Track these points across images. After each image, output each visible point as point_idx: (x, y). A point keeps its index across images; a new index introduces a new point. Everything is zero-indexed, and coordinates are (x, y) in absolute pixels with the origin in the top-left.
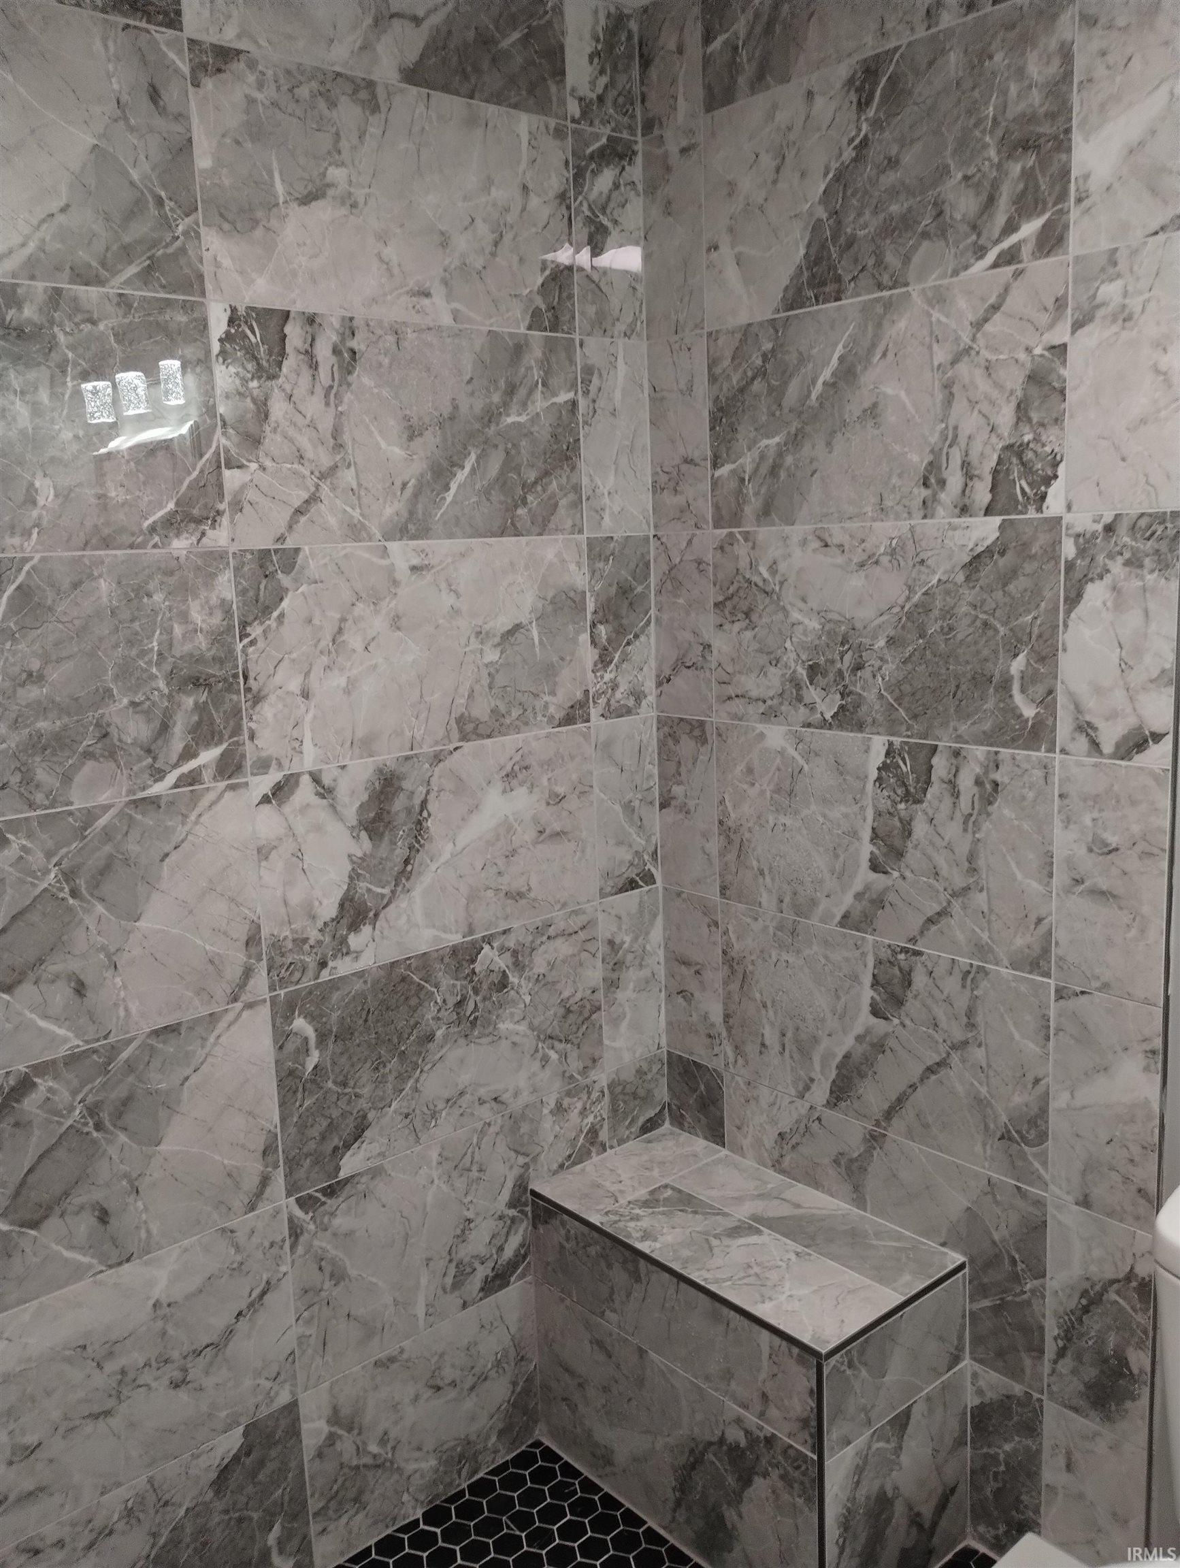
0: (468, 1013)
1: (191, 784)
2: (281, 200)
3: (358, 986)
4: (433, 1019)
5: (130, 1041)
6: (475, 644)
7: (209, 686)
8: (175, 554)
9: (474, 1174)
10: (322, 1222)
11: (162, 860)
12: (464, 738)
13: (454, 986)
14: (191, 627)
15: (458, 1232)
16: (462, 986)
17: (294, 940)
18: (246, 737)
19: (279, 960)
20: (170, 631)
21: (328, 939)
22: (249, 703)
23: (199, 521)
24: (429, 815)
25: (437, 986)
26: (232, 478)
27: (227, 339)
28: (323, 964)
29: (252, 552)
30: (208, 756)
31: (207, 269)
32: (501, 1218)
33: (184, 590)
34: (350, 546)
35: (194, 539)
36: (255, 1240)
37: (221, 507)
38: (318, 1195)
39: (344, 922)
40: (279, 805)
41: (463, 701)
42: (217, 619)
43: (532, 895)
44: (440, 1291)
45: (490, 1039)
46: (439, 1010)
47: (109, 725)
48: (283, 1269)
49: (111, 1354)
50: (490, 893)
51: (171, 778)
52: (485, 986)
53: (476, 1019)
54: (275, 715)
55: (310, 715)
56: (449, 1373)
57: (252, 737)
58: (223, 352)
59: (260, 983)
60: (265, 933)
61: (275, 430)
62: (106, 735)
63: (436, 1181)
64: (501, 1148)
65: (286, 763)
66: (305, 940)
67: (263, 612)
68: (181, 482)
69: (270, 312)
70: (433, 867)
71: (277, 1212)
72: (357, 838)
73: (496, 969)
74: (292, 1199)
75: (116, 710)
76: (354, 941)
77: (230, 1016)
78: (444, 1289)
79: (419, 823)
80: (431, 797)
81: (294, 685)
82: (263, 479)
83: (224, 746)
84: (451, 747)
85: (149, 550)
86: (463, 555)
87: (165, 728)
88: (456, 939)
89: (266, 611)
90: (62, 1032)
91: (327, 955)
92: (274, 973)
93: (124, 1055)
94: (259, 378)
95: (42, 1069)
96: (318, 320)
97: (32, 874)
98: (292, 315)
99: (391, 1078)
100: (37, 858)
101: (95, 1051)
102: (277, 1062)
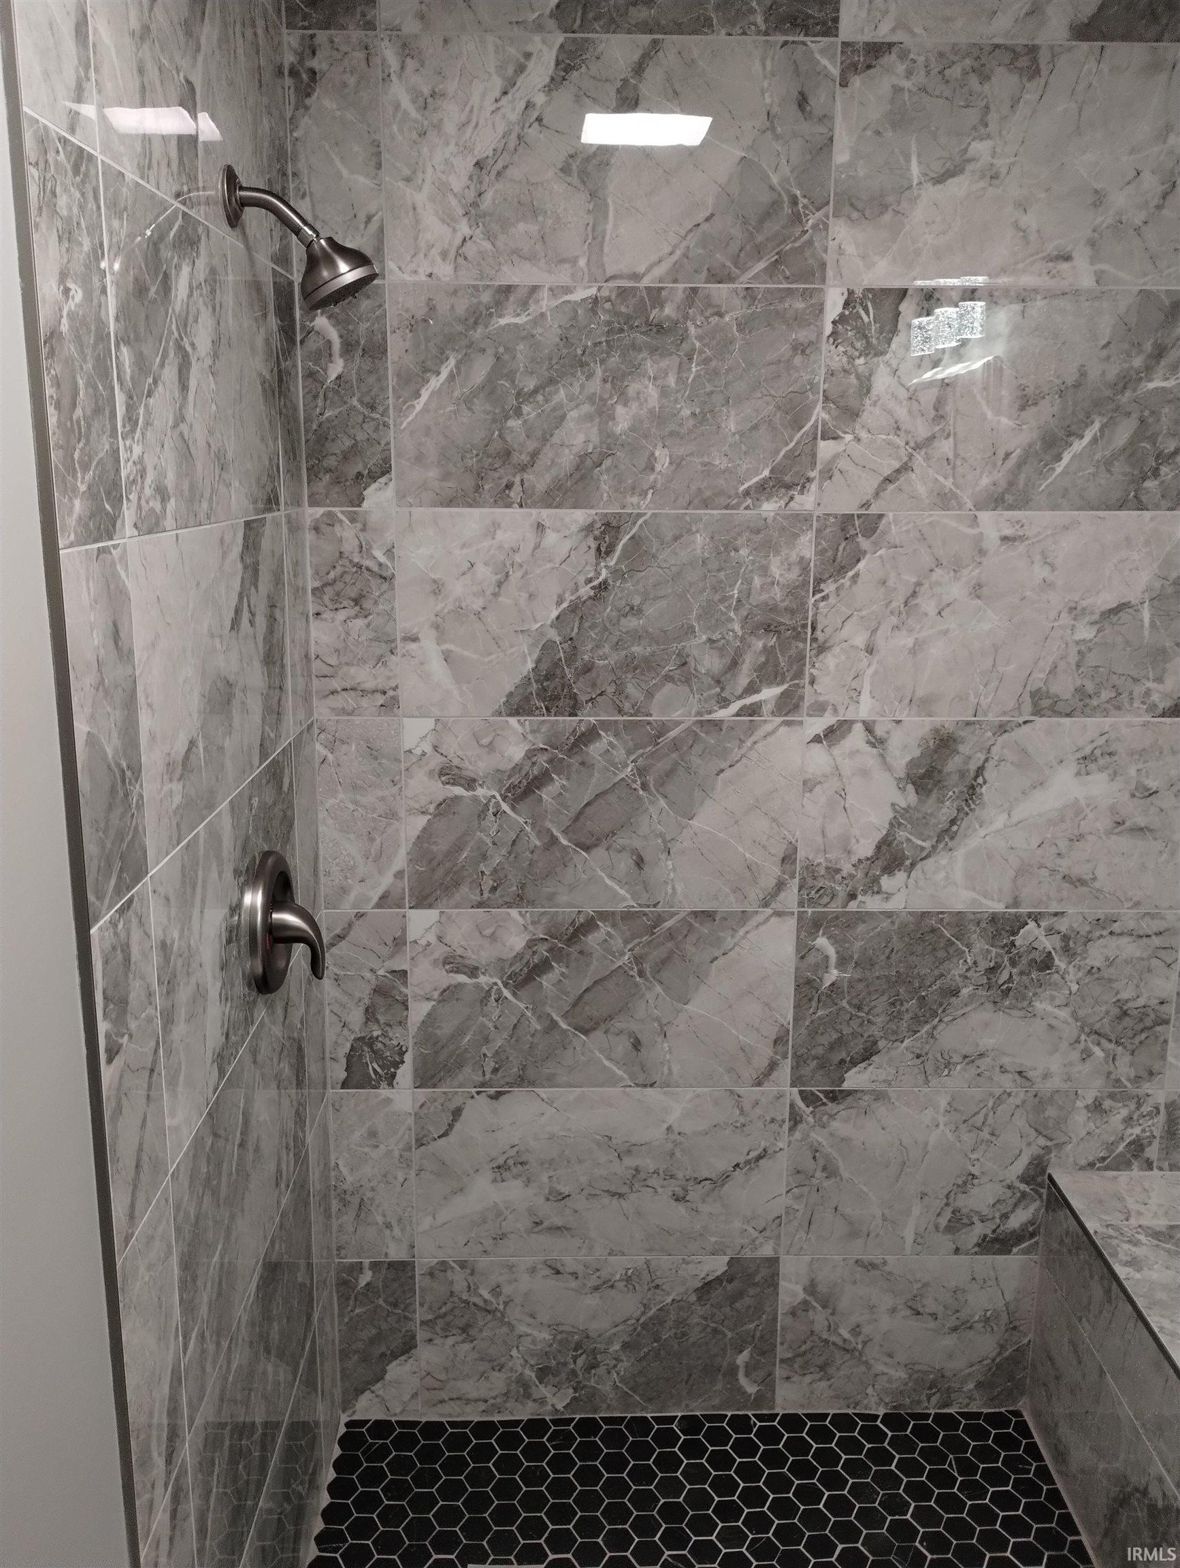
0: (1000, 982)
1: (750, 715)
2: (915, 183)
3: (886, 924)
4: (960, 976)
5: (673, 915)
6: (1065, 619)
7: (779, 632)
8: (764, 515)
9: (985, 1135)
10: (820, 1119)
11: (718, 775)
12: (1038, 712)
13: (988, 951)
14: (769, 580)
15: (960, 1182)
16: (998, 955)
17: (827, 868)
18: (807, 680)
19: (810, 882)
20: (749, 582)
21: (860, 875)
22: (814, 652)
23: (789, 487)
24: (985, 782)
25: (969, 946)
26: (826, 449)
27: (841, 320)
28: (852, 896)
29: (836, 516)
30: (769, 694)
31: (830, 257)
32: (1009, 1187)
33: (767, 547)
34: (937, 514)
35: (783, 503)
36: (758, 1111)
37: (812, 474)
38: (821, 1096)
39: (879, 863)
40: (830, 746)
41: (1042, 676)
42: (794, 575)
43: (1097, 885)
44: (931, 1227)
45: (1022, 1013)
46: (968, 970)
47: (688, 656)
48: (780, 1145)
49: (629, 1152)
50: (1044, 872)
51: (735, 707)
52: (1024, 961)
53: (1009, 989)
54: (837, 665)
55: (870, 671)
56: (930, 1305)
57: (812, 682)
58: (834, 334)
59: (790, 898)
60: (801, 855)
61: (874, 404)
62: (685, 664)
63: (942, 1126)
64: (1020, 1121)
65: (841, 710)
66: (838, 871)
67: (839, 571)
68: (777, 452)
69: (887, 292)
70: (982, 832)
71: (780, 1096)
72: (903, 790)
73: (1041, 948)
74: (796, 1090)
75: (696, 645)
76: (886, 882)
77: (759, 918)
78: (937, 1227)
79: (973, 787)
80: (989, 765)
81: (860, 640)
82: (855, 449)
83: (785, 686)
84: (1021, 720)
85: (741, 511)
86: (1066, 528)
87: (734, 664)
88: (998, 907)
89: (842, 570)
90: (622, 892)
91: (856, 889)
92: (804, 892)
93: (668, 924)
94: (867, 355)
95: (604, 916)
96: (936, 295)
97: (615, 765)
98: (910, 292)
99: (907, 1017)
100: (620, 754)
101: (645, 914)
102: (797, 969)
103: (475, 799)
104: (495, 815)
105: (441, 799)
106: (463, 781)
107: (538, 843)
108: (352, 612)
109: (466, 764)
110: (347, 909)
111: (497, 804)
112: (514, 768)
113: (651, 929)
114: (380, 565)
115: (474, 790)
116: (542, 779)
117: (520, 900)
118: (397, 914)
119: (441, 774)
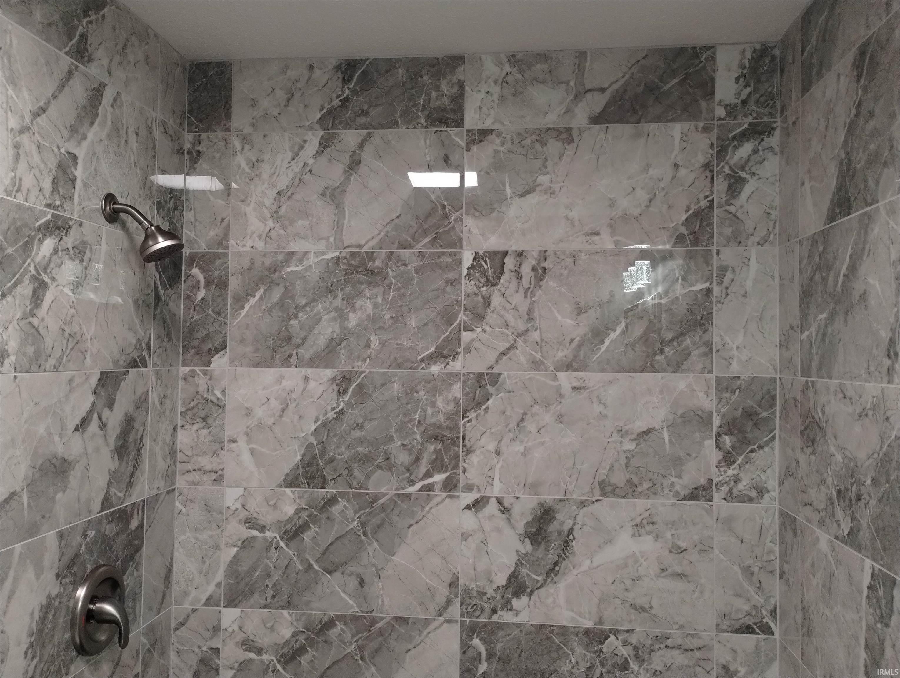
1: (428, 491)
2: (509, 197)
3: (516, 632)
4: (568, 672)
5: (382, 619)
6: (616, 437)
7: (443, 441)
8: (432, 373)
11: (409, 528)
12: (604, 494)
13: (585, 655)
14: (437, 410)
16: (591, 657)
17: (478, 592)
18: (461, 471)
19: (467, 601)
20: (425, 411)
21: (499, 597)
22: (464, 453)
23: (446, 357)
24: (574, 538)
25: (572, 650)
26: (466, 336)
27: (472, 267)
28: (494, 611)
29: (474, 374)
30: (439, 478)
31: (464, 236)
33: (435, 391)
34: (532, 373)
35: (443, 366)
37: (459, 350)
39: (510, 590)
40: (476, 512)
41: (605, 472)
42: (451, 407)
43: (653, 612)
46: (573, 668)
47: (390, 454)
50: (618, 601)
51: (418, 486)
52: (610, 664)
54: (478, 462)
55: (498, 466)
57: (464, 472)
58: (468, 275)
59: (455, 610)
60: (461, 582)
61: (493, 312)
62: (388, 459)
65: (482, 489)
66: (485, 594)
67: (477, 406)
68: (439, 338)
69: (496, 253)
70: (575, 572)
72: (523, 542)
73: (620, 655)
75: (395, 447)
76: (515, 603)
77: (436, 624)
79: (566, 542)
80: (576, 528)
81: (491, 447)
82: (483, 336)
83: (448, 474)
84: (594, 499)
85: (419, 370)
86: (611, 382)
87: (417, 459)
88: (589, 623)
89: (479, 405)
90: (351, 602)
91: (497, 607)
92: (464, 607)
93: (379, 625)
94: (487, 286)
95: (340, 618)
96: (524, 254)
97: (347, 520)
98: (509, 253)
100: (350, 513)
101: (365, 618)
102: (461, 660)
103: (265, 539)
104: (276, 549)
105: (245, 537)
106: (258, 527)
107: (301, 568)
108: (201, 425)
109: (260, 517)
110: (187, 606)
111: (278, 542)
112: (288, 520)
113: (368, 628)
114: (218, 399)
115: (264, 532)
116: (303, 528)
117: (289, 605)
118: (216, 610)
119: (245, 522)
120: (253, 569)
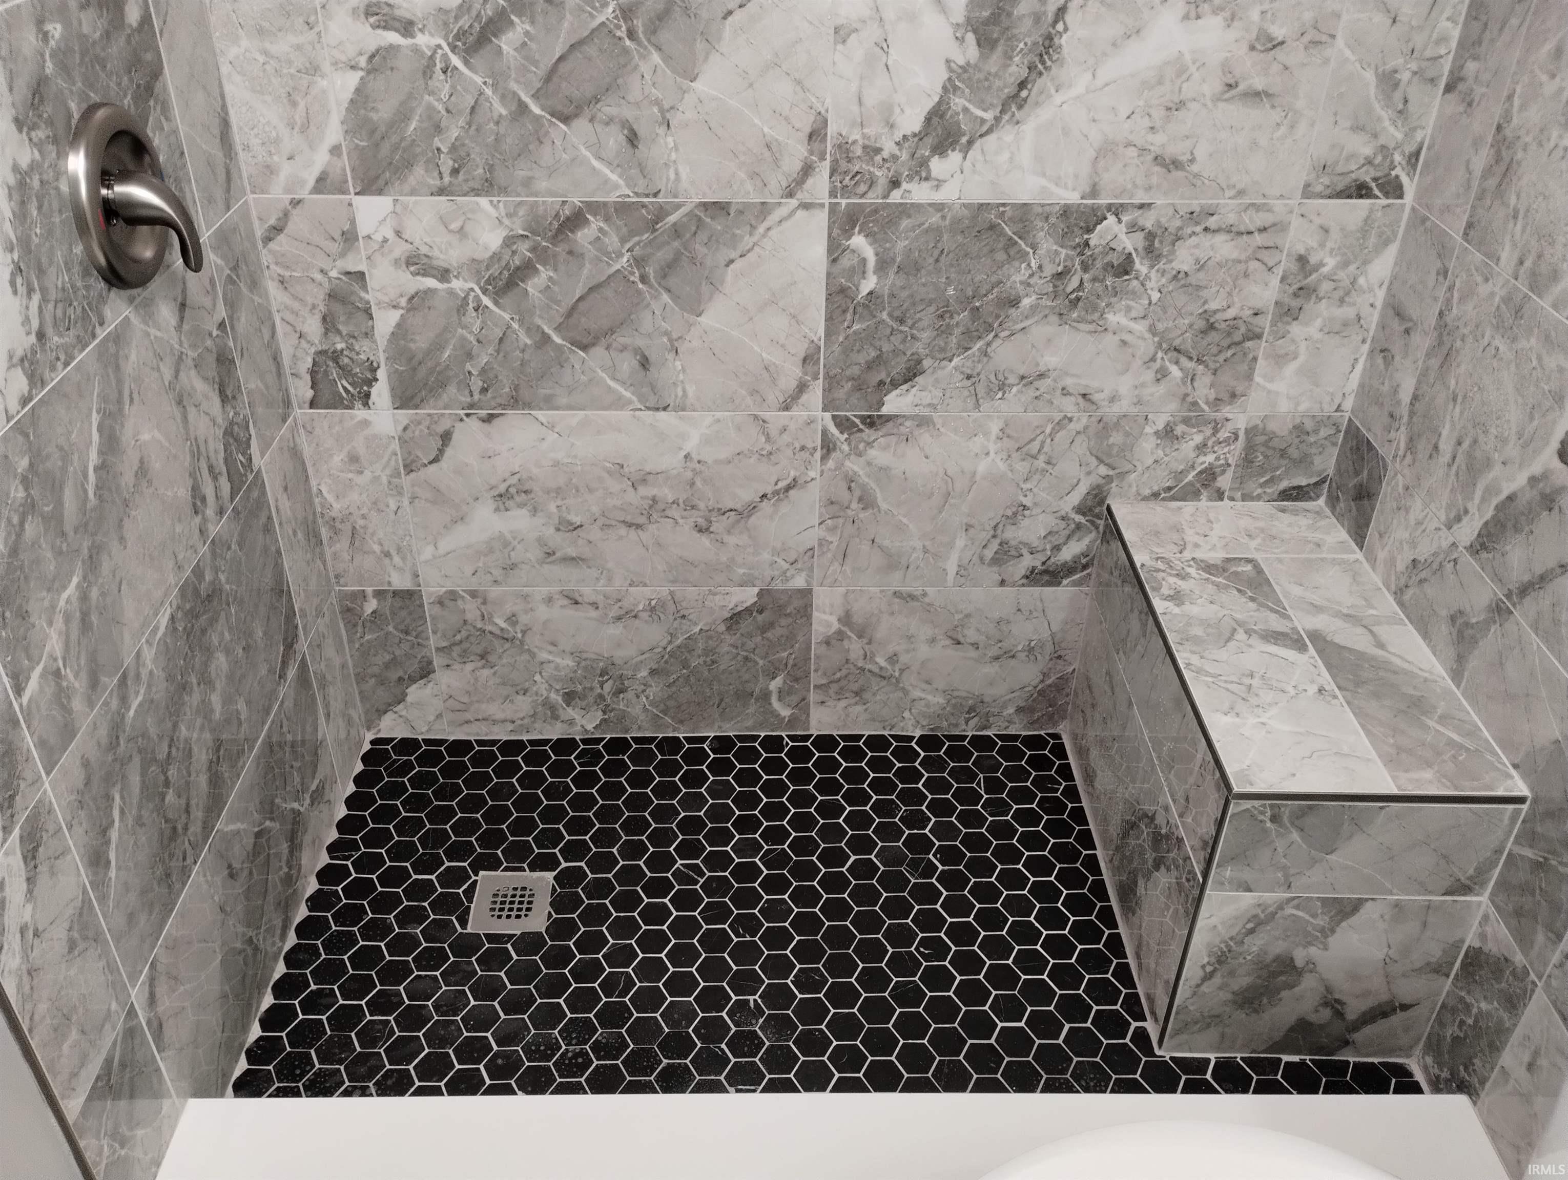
0: (1069, 290)
3: (935, 219)
4: (1022, 283)
5: (678, 206)
9: (1041, 463)
10: (856, 447)
11: (724, 18)
13: (1057, 253)
15: (1009, 513)
16: (1067, 255)
17: (865, 147)
19: (844, 165)
21: (904, 156)
24: (1066, 29)
25: (1034, 247)
28: (895, 183)
32: (1064, 518)
36: (786, 438)
38: (857, 421)
39: (929, 141)
43: (1195, 168)
44: (976, 559)
45: (1091, 327)
46: (1031, 276)
48: (812, 474)
49: (644, 481)
50: (1132, 152)
52: (1099, 264)
53: (1078, 299)
56: (972, 635)
59: (820, 185)
60: (832, 130)
63: (992, 455)
64: (1080, 449)
66: (878, 151)
70: (1058, 99)
71: (810, 422)
72: (961, 40)
73: (1119, 249)
74: (828, 415)
76: (937, 165)
77: (783, 211)
78: (982, 559)
79: (1050, 37)
80: (1073, 5)
88: (1072, 197)
90: (613, 176)
91: (901, 174)
92: (837, 178)
93: (672, 219)
95: (595, 208)
99: (957, 331)
101: (644, 206)
102: (829, 274)
103: (416, 50)
106: (397, 26)
107: (503, 111)
110: (278, 194)
113: (652, 225)
115: (413, 38)
116: (498, 23)
117: (488, 187)
118: (341, 201)
119: (368, 14)
120: (402, 116)
